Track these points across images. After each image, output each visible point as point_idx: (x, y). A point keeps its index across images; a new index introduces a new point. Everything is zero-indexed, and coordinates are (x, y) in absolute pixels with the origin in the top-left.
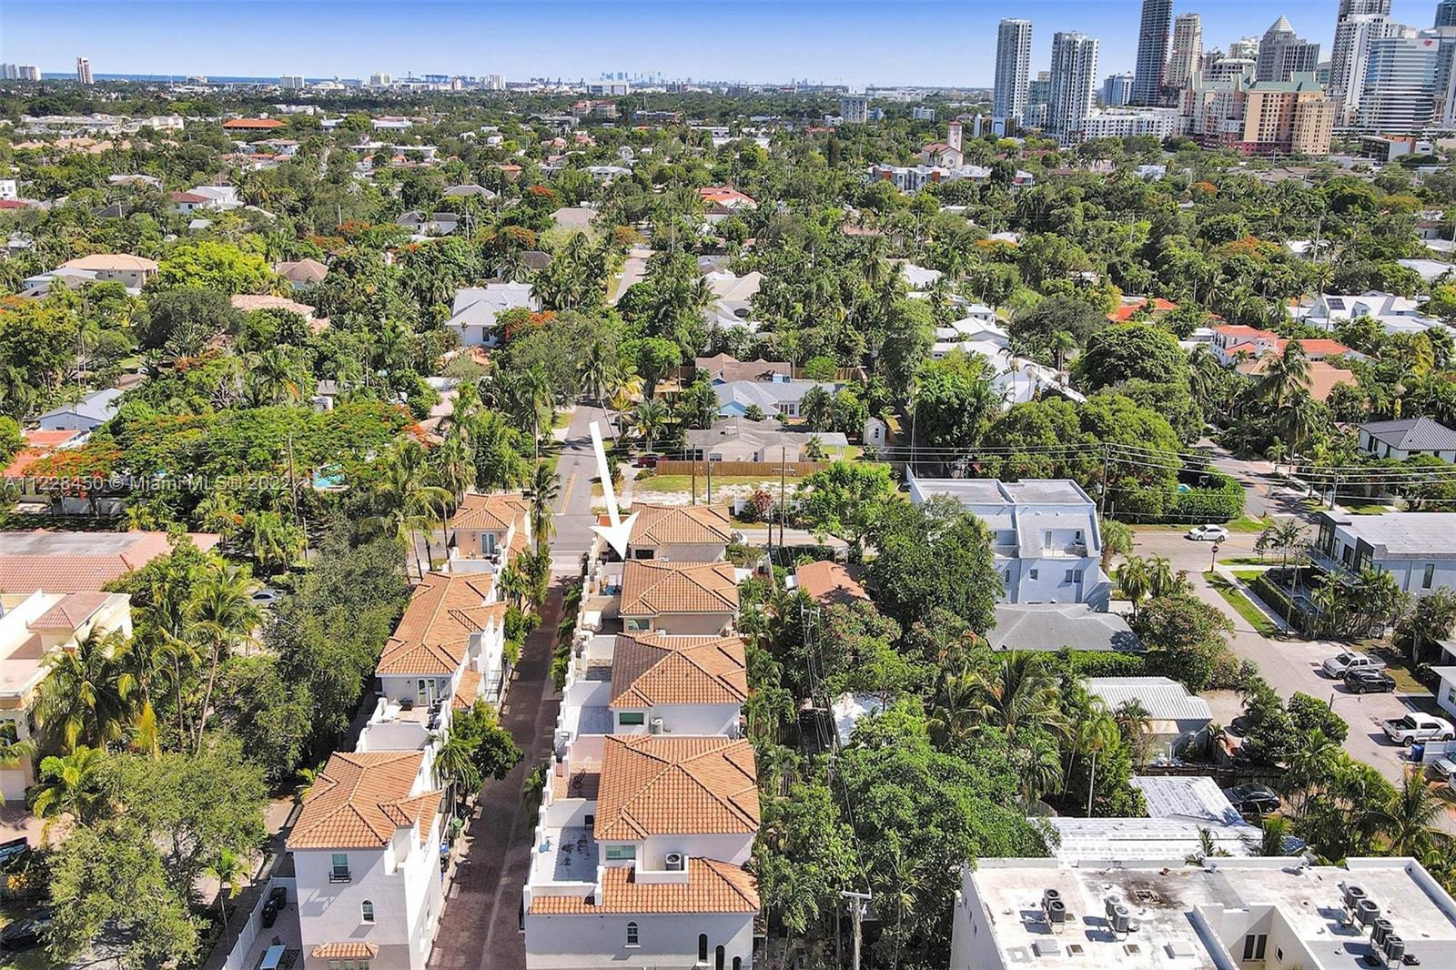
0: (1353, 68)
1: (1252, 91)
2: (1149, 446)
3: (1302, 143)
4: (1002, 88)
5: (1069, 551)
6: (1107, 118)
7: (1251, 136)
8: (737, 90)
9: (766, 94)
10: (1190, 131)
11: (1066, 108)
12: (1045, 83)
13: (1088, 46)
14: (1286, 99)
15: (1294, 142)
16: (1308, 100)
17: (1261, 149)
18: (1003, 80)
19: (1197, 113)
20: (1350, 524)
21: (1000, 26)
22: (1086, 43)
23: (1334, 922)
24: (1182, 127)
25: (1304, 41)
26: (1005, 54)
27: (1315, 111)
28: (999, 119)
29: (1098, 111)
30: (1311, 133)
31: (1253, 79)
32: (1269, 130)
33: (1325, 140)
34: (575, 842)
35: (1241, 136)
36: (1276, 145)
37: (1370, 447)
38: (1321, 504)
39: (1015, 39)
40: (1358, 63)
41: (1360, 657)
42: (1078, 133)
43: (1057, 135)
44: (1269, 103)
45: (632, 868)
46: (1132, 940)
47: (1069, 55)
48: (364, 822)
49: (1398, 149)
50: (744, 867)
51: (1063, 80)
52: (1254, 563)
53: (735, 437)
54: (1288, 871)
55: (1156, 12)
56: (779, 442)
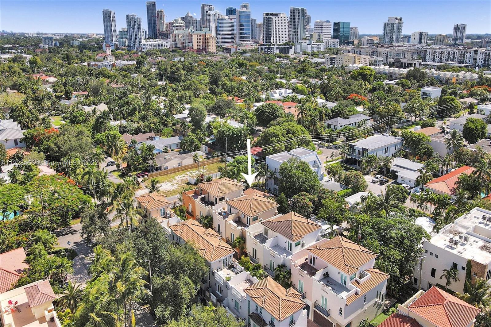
0: (212, 27)
1: (193, 34)
3: (209, 49)
4: (108, 33)
6: (148, 43)
7: (195, 48)
10: (176, 47)
11: (135, 40)
12: (125, 32)
13: (139, 20)
14: (203, 36)
15: (207, 49)
16: (208, 36)
17: (199, 51)
18: (108, 31)
19: (177, 41)
20: (356, 145)
21: (103, 12)
22: (138, 18)
24: (173, 45)
26: (107, 21)
27: (211, 39)
29: (145, 41)
30: (211, 46)
31: (193, 30)
32: (200, 45)
33: (215, 48)
35: (193, 48)
36: (203, 50)
37: (328, 127)
38: (325, 144)
39: (110, 16)
40: (213, 25)
41: (379, 176)
42: (140, 49)
43: (133, 49)
44: (199, 38)
45: (356, 280)
46: (469, 243)
47: (132, 22)
48: (292, 302)
49: (233, 50)
50: (374, 268)
51: (132, 31)
52: (332, 161)
53: (170, 159)
54: (464, 218)
55: (151, 8)
56: (185, 158)
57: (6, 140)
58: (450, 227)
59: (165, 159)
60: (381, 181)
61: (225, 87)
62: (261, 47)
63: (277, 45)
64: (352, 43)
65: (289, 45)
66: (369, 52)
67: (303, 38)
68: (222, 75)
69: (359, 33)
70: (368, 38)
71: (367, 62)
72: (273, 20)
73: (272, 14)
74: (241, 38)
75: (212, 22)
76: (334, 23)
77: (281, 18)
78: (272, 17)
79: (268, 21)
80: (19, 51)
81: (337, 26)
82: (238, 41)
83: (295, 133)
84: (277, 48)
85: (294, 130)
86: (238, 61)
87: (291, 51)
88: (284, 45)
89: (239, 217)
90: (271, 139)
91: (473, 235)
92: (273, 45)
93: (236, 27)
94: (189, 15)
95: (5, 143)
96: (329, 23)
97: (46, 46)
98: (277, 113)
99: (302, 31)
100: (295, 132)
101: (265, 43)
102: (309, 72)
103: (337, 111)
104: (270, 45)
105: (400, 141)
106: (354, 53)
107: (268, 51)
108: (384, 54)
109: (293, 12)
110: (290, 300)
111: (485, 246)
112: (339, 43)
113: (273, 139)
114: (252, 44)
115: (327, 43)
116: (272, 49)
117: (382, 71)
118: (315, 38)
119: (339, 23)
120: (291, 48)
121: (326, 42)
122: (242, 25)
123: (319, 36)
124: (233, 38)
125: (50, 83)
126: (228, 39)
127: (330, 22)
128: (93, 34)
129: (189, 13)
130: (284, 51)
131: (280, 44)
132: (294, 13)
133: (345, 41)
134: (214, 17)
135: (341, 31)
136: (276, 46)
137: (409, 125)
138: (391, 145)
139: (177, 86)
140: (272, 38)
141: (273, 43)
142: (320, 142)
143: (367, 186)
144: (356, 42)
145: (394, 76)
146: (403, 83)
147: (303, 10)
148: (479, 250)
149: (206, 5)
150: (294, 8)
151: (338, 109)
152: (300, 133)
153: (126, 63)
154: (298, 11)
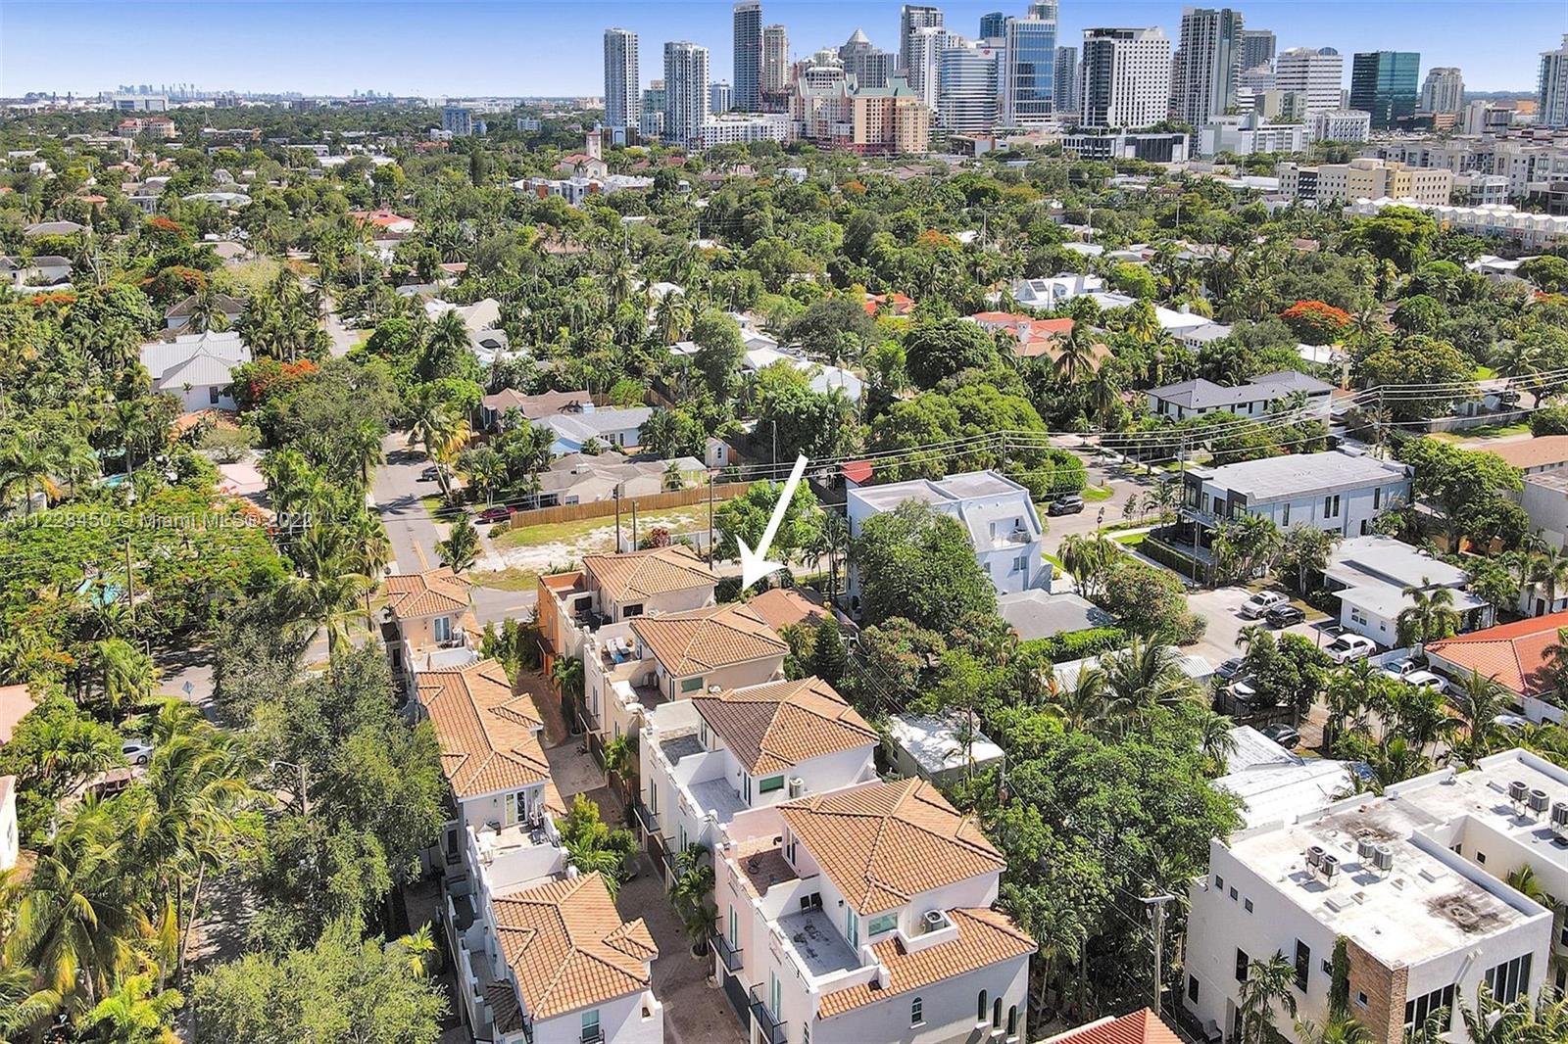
0: (927, 73)
1: (857, 96)
2: (1026, 430)
3: (905, 144)
4: (614, 97)
5: (1014, 539)
6: (723, 124)
7: (860, 139)
8: (302, 104)
9: (335, 108)
10: (803, 135)
11: (685, 117)
12: (659, 92)
13: (699, 56)
14: (886, 103)
15: (897, 143)
16: (904, 104)
17: (871, 150)
18: (614, 91)
19: (808, 116)
20: (1212, 479)
21: (606, 36)
22: (697, 52)
23: (1510, 817)
24: (795, 131)
25: (879, 51)
26: (613, 63)
27: (912, 113)
28: (619, 129)
29: (714, 118)
30: (911, 134)
31: (856, 86)
32: (875, 131)
33: (923, 140)
34: (801, 930)
35: (852, 139)
36: (883, 146)
37: (1160, 411)
38: (1137, 467)
39: (622, 48)
40: (930, 70)
41: (1270, 595)
42: (698, 140)
43: (678, 142)
44: (872, 108)
45: (897, 939)
46: (1394, 876)
47: (681, 64)
48: (608, 965)
49: (982, 146)
50: (993, 908)
51: (678, 88)
52: (1131, 527)
53: (589, 475)
54: (1443, 783)
55: (747, 23)
56: (637, 474)
57: (188, 388)
58: (1359, 808)
59: (575, 473)
60: (1272, 612)
61: (881, 263)
62: (1072, 138)
63: (1128, 131)
64: (1428, 123)
65: (1170, 132)
66: (1460, 154)
67: (1226, 109)
68: (880, 226)
69: (1466, 90)
70: (1490, 106)
71: (1441, 192)
72: (1116, 48)
73: (1113, 33)
74: (1021, 108)
75: (927, 60)
76: (1357, 57)
77: (1144, 45)
78: (1113, 41)
79: (1099, 53)
80: (372, 147)
81: (1366, 67)
82: (1009, 117)
83: (990, 420)
84: (1129, 142)
85: (989, 411)
86: (972, 183)
87: (1180, 152)
88: (1155, 130)
89: (652, 674)
90: (900, 437)
91: (1435, 849)
92: (1113, 131)
93: (1004, 76)
94: (860, 40)
95: (183, 395)
96: (1334, 58)
97: (447, 134)
98: (970, 353)
99: (1223, 86)
100: (992, 417)
101: (1085, 126)
102: (1201, 220)
103: (1219, 356)
104: (1104, 132)
105: (1398, 476)
106: (1403, 160)
107: (1097, 152)
108: (1520, 162)
109: (1191, 22)
110: (601, 958)
111: (1456, 900)
112: (1368, 123)
113: (909, 435)
114: (1053, 129)
115: (1323, 124)
116: (1109, 146)
117: (1482, 222)
118: (1274, 106)
119: (1375, 57)
120: (1180, 141)
121: (1319, 121)
122: (1026, 68)
123: (1289, 101)
124: (992, 107)
125: (393, 236)
126: (974, 112)
127: (1335, 53)
128: (592, 99)
129: (860, 31)
130: (1155, 150)
131: (1140, 126)
132: (1196, 26)
133: (1399, 118)
134: (933, 45)
135: (1382, 84)
136: (1124, 135)
137: (1506, 424)
138: (1356, 490)
139: (734, 254)
140: (1111, 111)
141: (1113, 126)
142: (1120, 458)
143: (1203, 625)
144: (1442, 121)
145: (1528, 242)
146: (1543, 267)
147: (1228, 15)
148: (1425, 909)
149: (916, 8)
150: (1197, 12)
151: (1222, 349)
152: (1008, 423)
153: (633, 182)
154: (1212, 18)
